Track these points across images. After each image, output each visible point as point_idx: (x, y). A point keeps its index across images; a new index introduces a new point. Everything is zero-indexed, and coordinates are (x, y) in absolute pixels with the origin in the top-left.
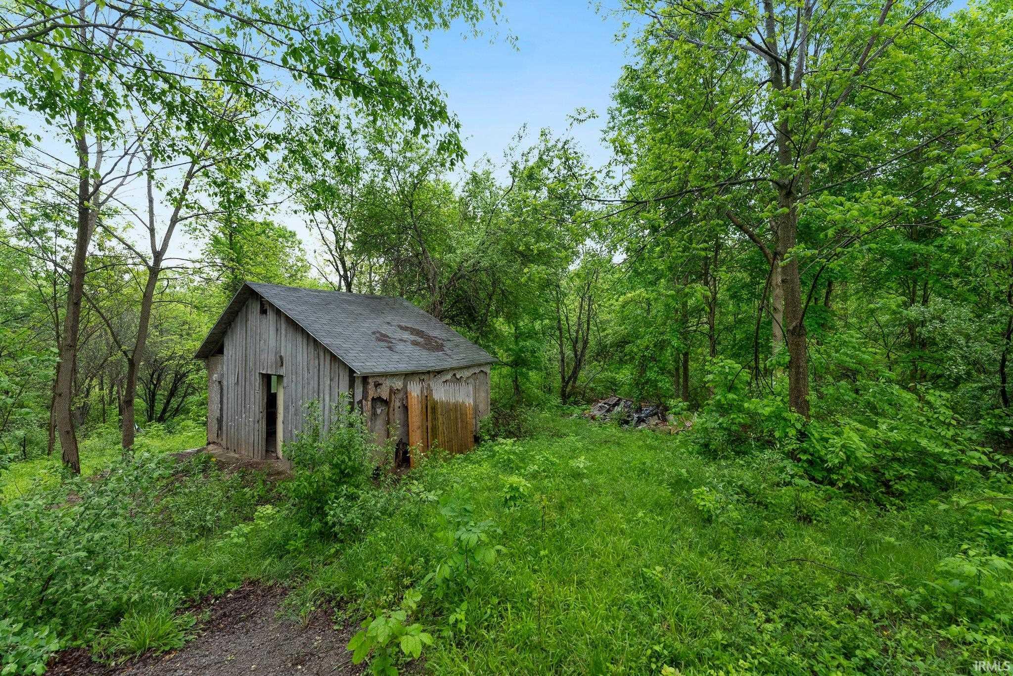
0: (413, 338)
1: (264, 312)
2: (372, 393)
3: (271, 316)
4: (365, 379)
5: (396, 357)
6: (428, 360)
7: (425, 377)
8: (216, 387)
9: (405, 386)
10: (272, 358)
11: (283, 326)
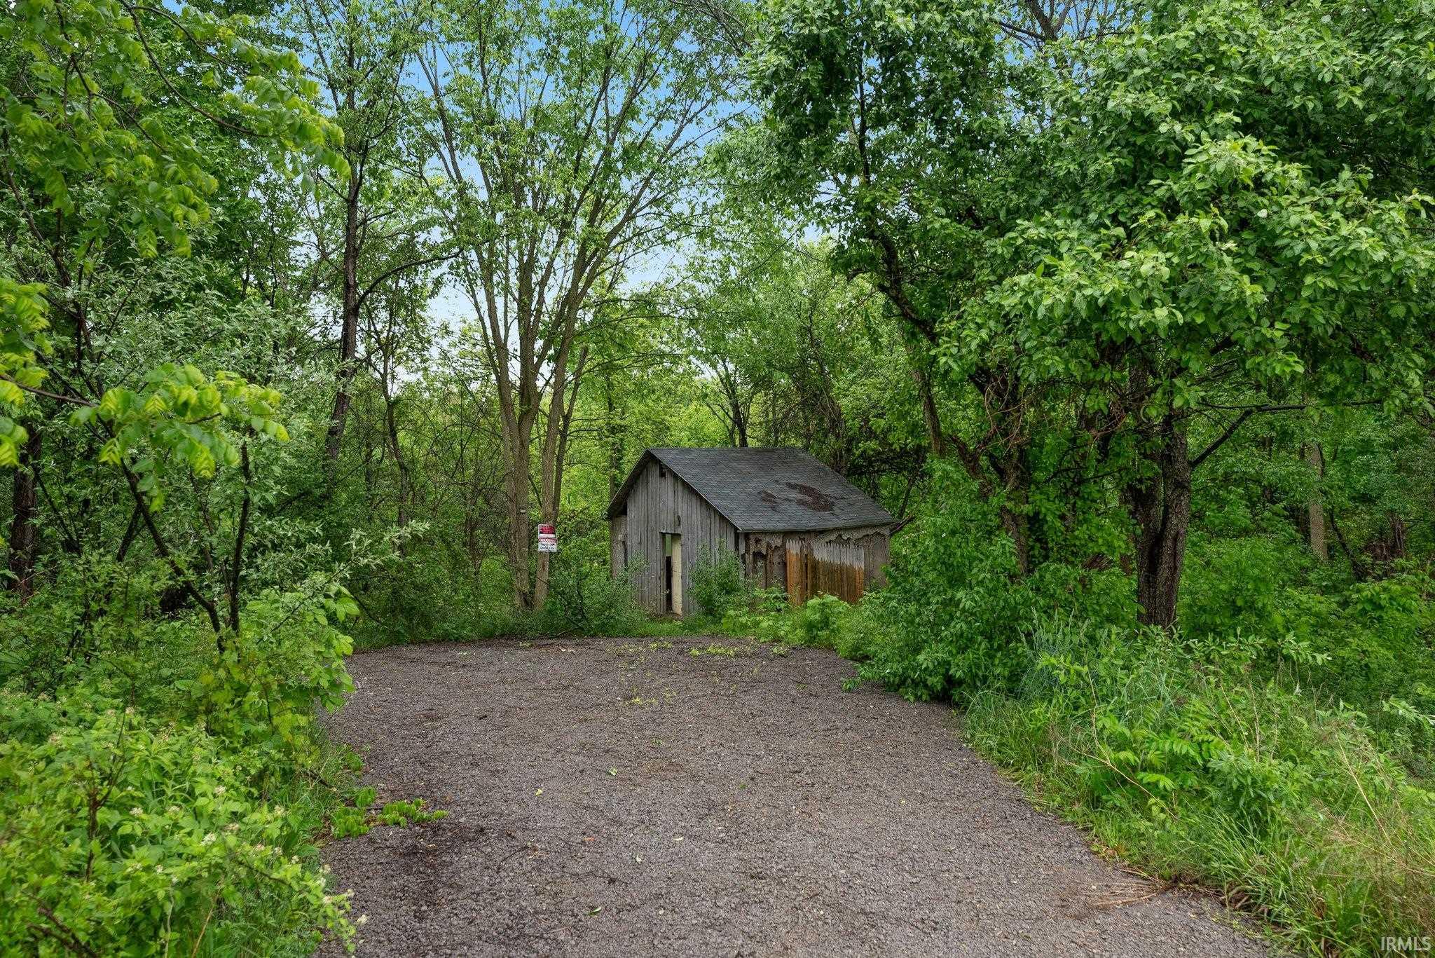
0: (800, 496)
1: (662, 475)
2: (752, 549)
3: (669, 480)
4: (747, 535)
5: (777, 516)
6: (810, 520)
7: (806, 537)
8: (620, 548)
9: (784, 544)
10: (671, 517)
11: (680, 488)
